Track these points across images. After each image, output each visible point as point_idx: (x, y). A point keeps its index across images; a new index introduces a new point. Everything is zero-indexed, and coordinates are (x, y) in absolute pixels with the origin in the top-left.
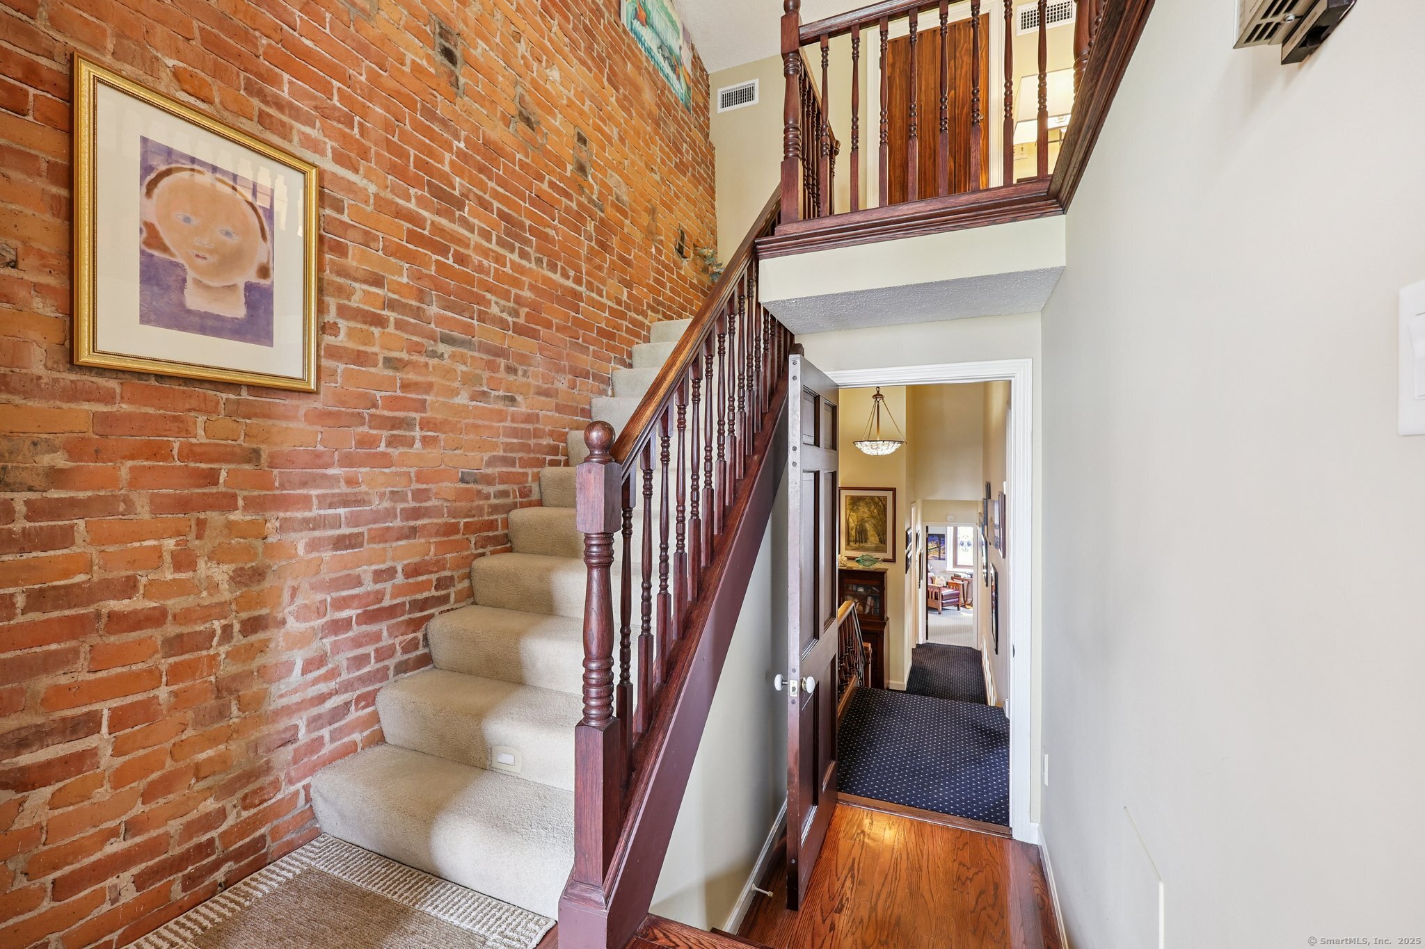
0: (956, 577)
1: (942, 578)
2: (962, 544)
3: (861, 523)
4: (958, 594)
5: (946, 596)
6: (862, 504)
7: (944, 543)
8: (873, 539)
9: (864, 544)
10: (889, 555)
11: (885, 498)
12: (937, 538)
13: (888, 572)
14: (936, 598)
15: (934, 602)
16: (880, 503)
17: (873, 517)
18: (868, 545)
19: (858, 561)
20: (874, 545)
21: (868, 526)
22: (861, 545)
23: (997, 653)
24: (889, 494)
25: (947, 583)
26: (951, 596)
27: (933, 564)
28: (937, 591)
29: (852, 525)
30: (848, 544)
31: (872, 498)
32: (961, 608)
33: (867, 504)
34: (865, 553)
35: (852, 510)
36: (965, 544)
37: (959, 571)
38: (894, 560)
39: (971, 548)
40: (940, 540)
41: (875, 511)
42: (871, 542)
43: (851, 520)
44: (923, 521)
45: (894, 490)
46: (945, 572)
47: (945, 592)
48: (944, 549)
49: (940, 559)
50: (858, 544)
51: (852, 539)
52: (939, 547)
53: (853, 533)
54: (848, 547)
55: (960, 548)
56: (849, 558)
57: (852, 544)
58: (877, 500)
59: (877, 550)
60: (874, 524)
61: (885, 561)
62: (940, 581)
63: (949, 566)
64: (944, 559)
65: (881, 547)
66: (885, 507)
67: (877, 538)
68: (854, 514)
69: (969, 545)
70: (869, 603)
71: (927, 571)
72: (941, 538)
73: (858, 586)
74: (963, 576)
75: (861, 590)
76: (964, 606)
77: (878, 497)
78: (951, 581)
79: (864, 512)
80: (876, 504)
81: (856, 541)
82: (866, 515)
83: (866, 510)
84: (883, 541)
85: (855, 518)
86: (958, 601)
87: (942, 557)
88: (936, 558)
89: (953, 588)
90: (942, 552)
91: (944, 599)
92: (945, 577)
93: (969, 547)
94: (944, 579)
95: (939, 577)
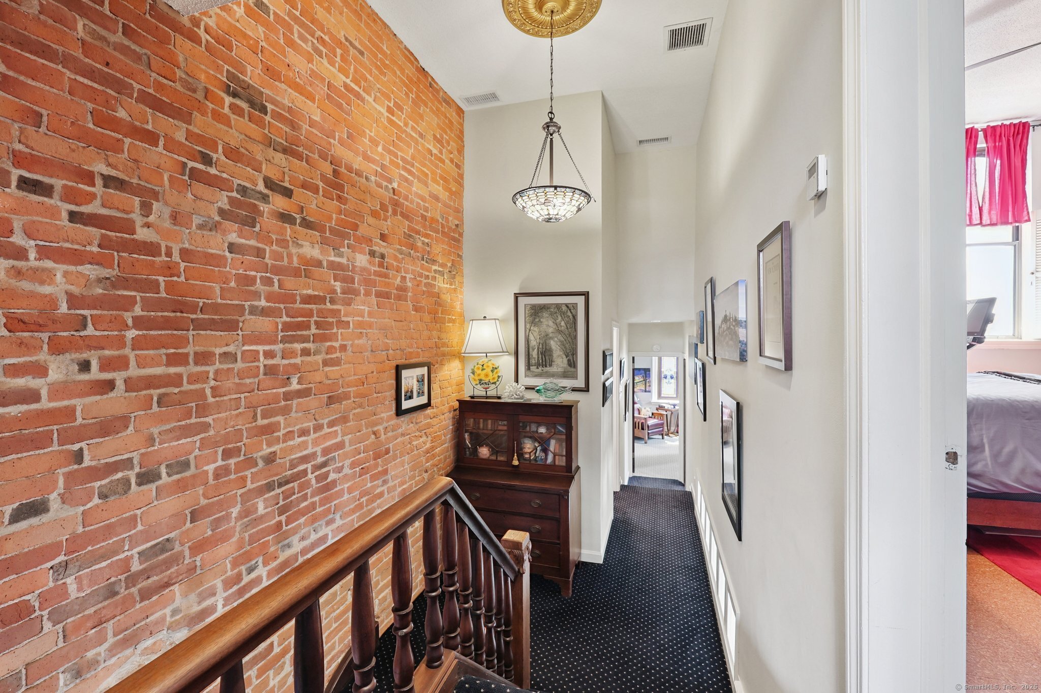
0: (661, 407)
1: (648, 409)
2: (666, 377)
3: (545, 338)
4: (662, 424)
5: (652, 426)
6: (545, 314)
7: (650, 377)
8: (560, 362)
9: (548, 369)
10: (580, 383)
11: (575, 306)
12: (643, 372)
13: (579, 404)
14: (643, 429)
15: (640, 432)
16: (569, 314)
17: (560, 332)
18: (554, 369)
19: (538, 391)
20: (560, 370)
21: (554, 345)
22: (545, 369)
23: (740, 539)
24: (580, 300)
25: (653, 414)
26: (656, 426)
27: (640, 396)
28: (643, 421)
29: (533, 343)
30: (529, 369)
31: (558, 306)
32: (665, 437)
33: (551, 314)
34: (548, 381)
35: (533, 323)
36: (669, 377)
37: (663, 402)
38: (586, 389)
39: (673, 381)
40: (645, 374)
41: (563, 323)
42: (557, 365)
43: (531, 337)
44: (629, 351)
45: (586, 295)
46: (650, 403)
47: (651, 422)
48: (650, 382)
49: (646, 391)
50: (540, 368)
51: (533, 361)
52: (645, 380)
53: (534, 354)
54: (528, 373)
55: (664, 381)
56: (528, 388)
57: (533, 368)
58: (564, 308)
59: (565, 375)
60: (561, 341)
61: (574, 390)
62: (646, 412)
63: (655, 399)
64: (650, 392)
65: (569, 373)
66: (575, 317)
67: (565, 361)
68: (536, 329)
69: (672, 378)
70: (552, 448)
71: (634, 403)
72: (646, 372)
73: (539, 424)
74: (667, 407)
75: (542, 430)
76: (667, 435)
77: (567, 305)
78: (655, 412)
79: (548, 326)
80: (563, 314)
81: (538, 365)
82: (551, 330)
83: (551, 323)
84: (572, 364)
85: (536, 334)
86: (663, 430)
87: (647, 390)
88: (642, 391)
89: (658, 419)
90: (648, 384)
91: (650, 429)
92: (650, 408)
93: (673, 380)
94: (649, 410)
95: (645, 408)
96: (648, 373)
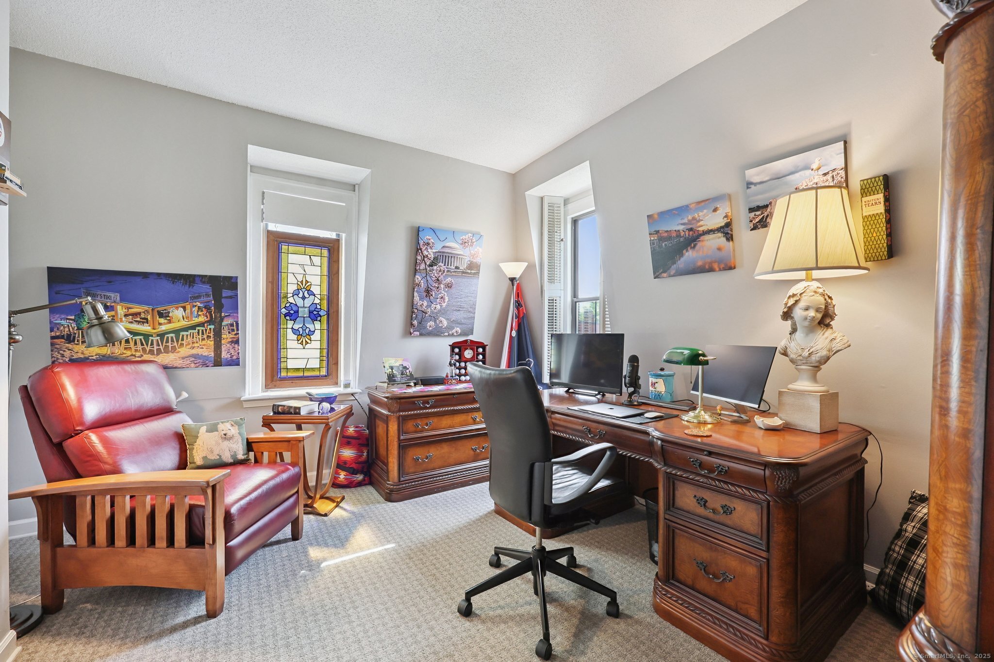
12: (207, 288)
14: (195, 539)
25: (250, 445)
40: (217, 297)
46: (238, 403)
48: (235, 327)
52: (216, 322)
74: (306, 408)
78: (261, 434)
87: (225, 355)
88: (204, 362)
89: (272, 463)
90: (226, 336)
91: (238, 526)
92: (238, 424)
93: (317, 325)
94: (234, 431)
95: (213, 429)
96: (226, 293)
